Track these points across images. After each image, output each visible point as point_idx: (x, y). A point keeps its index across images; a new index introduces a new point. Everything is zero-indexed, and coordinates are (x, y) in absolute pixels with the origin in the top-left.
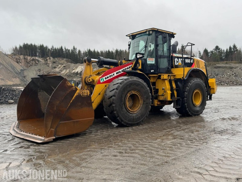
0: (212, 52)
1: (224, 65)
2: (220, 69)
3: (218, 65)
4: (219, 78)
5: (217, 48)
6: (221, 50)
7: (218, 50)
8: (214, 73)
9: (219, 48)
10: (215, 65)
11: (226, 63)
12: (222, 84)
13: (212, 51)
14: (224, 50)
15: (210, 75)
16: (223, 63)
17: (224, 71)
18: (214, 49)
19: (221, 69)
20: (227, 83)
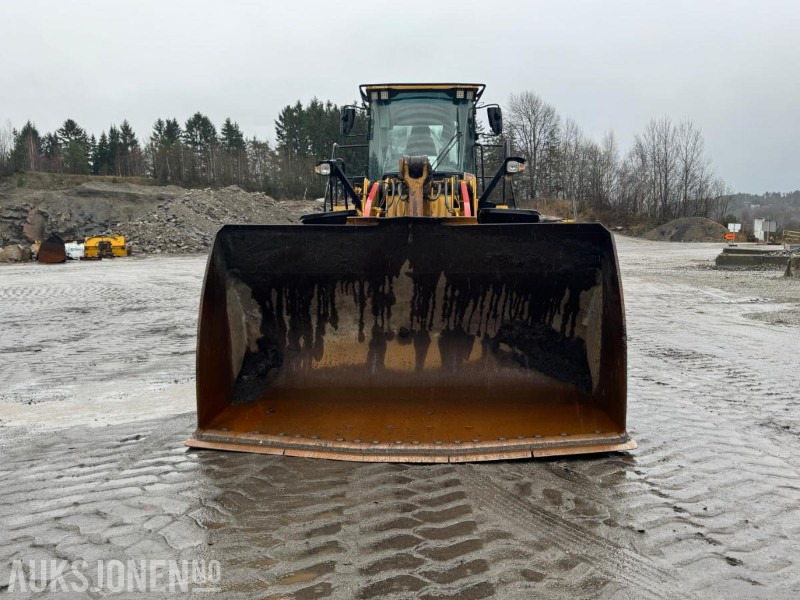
0: (52, 140)
1: (108, 188)
2: (99, 200)
3: (88, 186)
4: (133, 229)
5: (70, 126)
6: (85, 135)
7: (76, 134)
8: (80, 212)
9: (78, 130)
10: (78, 184)
11: (114, 181)
12: (147, 248)
13: (53, 134)
14: (93, 138)
15: (65, 220)
16: (103, 181)
17: (111, 206)
18: (62, 130)
19: (102, 200)
20: (160, 247)
